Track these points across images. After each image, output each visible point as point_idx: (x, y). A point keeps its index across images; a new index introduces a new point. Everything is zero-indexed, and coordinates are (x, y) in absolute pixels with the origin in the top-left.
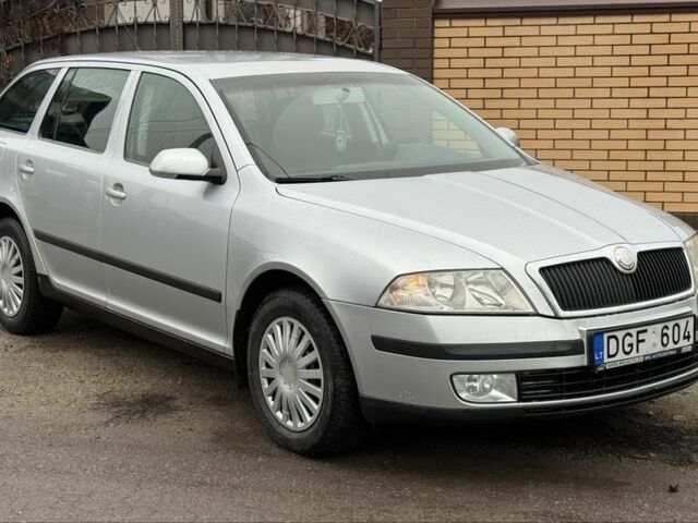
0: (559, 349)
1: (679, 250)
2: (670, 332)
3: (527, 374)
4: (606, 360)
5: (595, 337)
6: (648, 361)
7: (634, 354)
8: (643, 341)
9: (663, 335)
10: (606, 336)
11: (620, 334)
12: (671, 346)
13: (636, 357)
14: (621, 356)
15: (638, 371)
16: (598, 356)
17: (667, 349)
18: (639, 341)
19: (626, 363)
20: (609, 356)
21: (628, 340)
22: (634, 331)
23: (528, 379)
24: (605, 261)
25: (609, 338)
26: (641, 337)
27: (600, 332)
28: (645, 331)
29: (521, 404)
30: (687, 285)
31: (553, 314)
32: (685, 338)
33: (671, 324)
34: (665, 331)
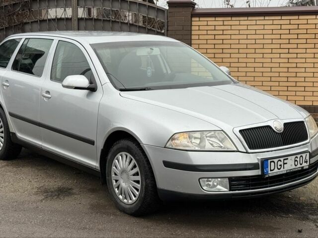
0: (248, 167)
1: (303, 122)
2: (298, 160)
3: (233, 178)
4: (270, 172)
5: (264, 162)
6: (289, 172)
7: (282, 169)
8: (286, 163)
9: (295, 161)
10: (269, 161)
11: (276, 161)
12: (299, 166)
13: (283, 171)
14: (276, 170)
15: (284, 177)
16: (266, 170)
17: (297, 167)
18: (284, 164)
19: (278, 173)
20: (271, 170)
21: (279, 163)
22: (282, 159)
23: (234, 181)
24: (269, 127)
25: (271, 162)
26: (285, 161)
27: (267, 159)
28: (287, 159)
29: (231, 192)
30: (306, 138)
31: (245, 151)
33: (299, 156)
34: (296, 159)
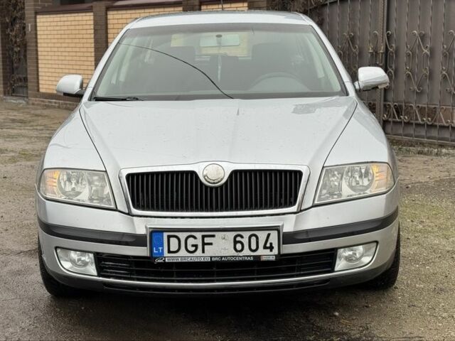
0: (125, 239)
2: (245, 241)
4: (166, 254)
5: (156, 232)
6: (216, 262)
7: (199, 252)
8: (211, 244)
9: (236, 242)
10: (165, 235)
11: (183, 236)
12: (246, 252)
13: (199, 256)
14: (183, 253)
16: (157, 249)
17: (241, 254)
18: (204, 244)
19: (189, 260)
20: (169, 252)
21: (191, 241)
22: (199, 235)
23: (106, 260)
25: (169, 237)
26: (207, 240)
27: (161, 231)
28: (213, 236)
29: (101, 278)
30: (292, 204)
31: (127, 211)
32: (265, 247)
33: (246, 234)
34: (238, 239)
